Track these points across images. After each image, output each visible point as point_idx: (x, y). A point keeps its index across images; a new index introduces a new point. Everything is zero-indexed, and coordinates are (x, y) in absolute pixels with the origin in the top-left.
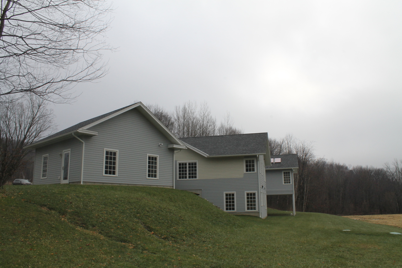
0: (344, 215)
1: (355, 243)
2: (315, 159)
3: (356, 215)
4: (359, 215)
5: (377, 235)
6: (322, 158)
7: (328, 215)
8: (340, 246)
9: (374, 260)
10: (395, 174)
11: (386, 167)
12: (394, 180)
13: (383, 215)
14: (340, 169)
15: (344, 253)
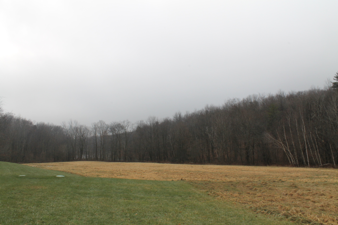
0: (24, 163)
1: (27, 186)
2: (3, 113)
3: (34, 163)
4: (37, 163)
5: (47, 178)
6: (10, 112)
7: (9, 163)
8: (13, 189)
9: (39, 198)
10: (69, 131)
11: (63, 125)
12: (67, 136)
13: (56, 163)
14: (25, 124)
15: (16, 194)
